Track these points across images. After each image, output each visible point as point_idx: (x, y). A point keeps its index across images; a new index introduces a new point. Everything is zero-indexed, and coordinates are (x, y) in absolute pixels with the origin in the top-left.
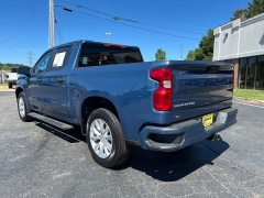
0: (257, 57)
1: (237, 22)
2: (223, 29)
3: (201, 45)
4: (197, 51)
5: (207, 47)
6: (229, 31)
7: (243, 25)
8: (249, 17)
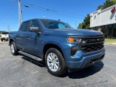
0: (108, 25)
1: (100, 11)
2: (94, 14)
3: (84, 21)
4: (83, 23)
5: (87, 22)
6: (96, 14)
7: (102, 12)
8: (104, 8)
